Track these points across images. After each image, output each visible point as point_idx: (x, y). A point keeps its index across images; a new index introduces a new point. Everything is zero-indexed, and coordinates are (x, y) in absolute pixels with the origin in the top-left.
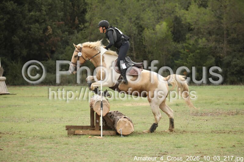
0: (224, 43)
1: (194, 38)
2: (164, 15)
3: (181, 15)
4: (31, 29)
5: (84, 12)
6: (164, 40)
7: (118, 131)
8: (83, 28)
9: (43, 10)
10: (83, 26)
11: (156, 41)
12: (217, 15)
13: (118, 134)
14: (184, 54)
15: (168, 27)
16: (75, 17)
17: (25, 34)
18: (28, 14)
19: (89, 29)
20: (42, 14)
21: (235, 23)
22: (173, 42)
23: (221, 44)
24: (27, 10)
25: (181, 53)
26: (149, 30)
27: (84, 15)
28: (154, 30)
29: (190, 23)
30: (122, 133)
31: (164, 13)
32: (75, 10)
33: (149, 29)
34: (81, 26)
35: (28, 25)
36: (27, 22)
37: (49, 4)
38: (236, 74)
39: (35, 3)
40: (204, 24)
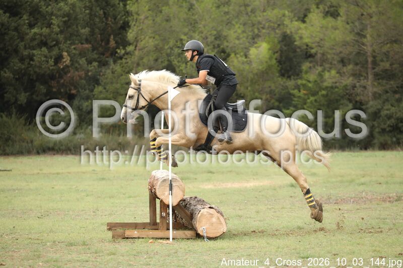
0: (368, 78)
1: (317, 69)
2: (264, 31)
3: (293, 30)
4: (35, 58)
5: (125, 26)
6: (264, 75)
7: (199, 232)
8: (124, 55)
9: (54, 25)
10: (123, 52)
11: (251, 76)
12: (356, 31)
13: (198, 236)
14: (299, 97)
15: (270, 52)
16: (110, 35)
17: (23, 67)
18: (29, 31)
19: (133, 57)
20: (53, 32)
21: (387, 43)
22: (279, 77)
23: (364, 80)
24: (27, 24)
25: (294, 95)
26: (237, 58)
27: (124, 31)
28: (246, 56)
29: (310, 44)
30: (207, 233)
31: (263, 28)
32: (109, 24)
33: (238, 56)
34: (121, 52)
35: (29, 50)
36: (27, 46)
37: (64, 14)
38: (390, 131)
39: (39, 12)
40: (333, 46)
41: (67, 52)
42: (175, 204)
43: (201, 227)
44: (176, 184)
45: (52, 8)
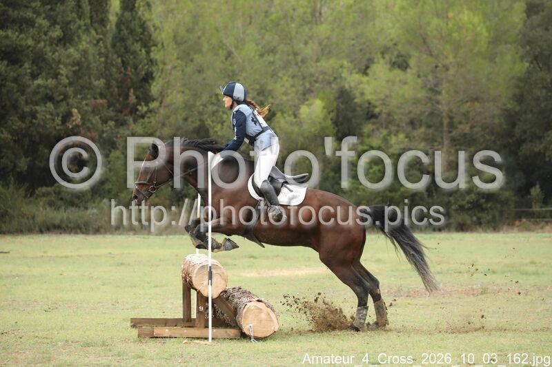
0: (443, 143)
1: (381, 133)
2: (317, 85)
3: (352, 84)
4: (38, 115)
5: (148, 78)
6: (316, 138)
7: (245, 330)
8: (146, 113)
9: (62, 75)
10: (145, 109)
11: (301, 139)
12: (429, 86)
13: (244, 336)
15: (325, 111)
16: (129, 89)
17: (24, 126)
18: (31, 82)
19: (157, 115)
20: (60, 84)
21: (467, 102)
22: (335, 141)
23: (438, 146)
24: (29, 74)
26: (284, 118)
27: (147, 84)
28: (295, 116)
29: (373, 102)
30: (254, 332)
31: (316, 81)
32: (128, 75)
33: (286, 115)
34: (143, 109)
35: (31, 106)
36: (29, 100)
37: (74, 62)
38: (469, 209)
39: (44, 60)
40: (402, 104)
41: (77, 108)
42: (215, 296)
43: (247, 324)
44: (217, 272)
45: (60, 55)
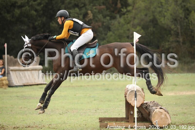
7: (154, 123)
10: (125, 10)
19: (132, 13)
30: (158, 124)
41: (91, 11)
42: (138, 106)
43: (155, 120)
44: (139, 94)
